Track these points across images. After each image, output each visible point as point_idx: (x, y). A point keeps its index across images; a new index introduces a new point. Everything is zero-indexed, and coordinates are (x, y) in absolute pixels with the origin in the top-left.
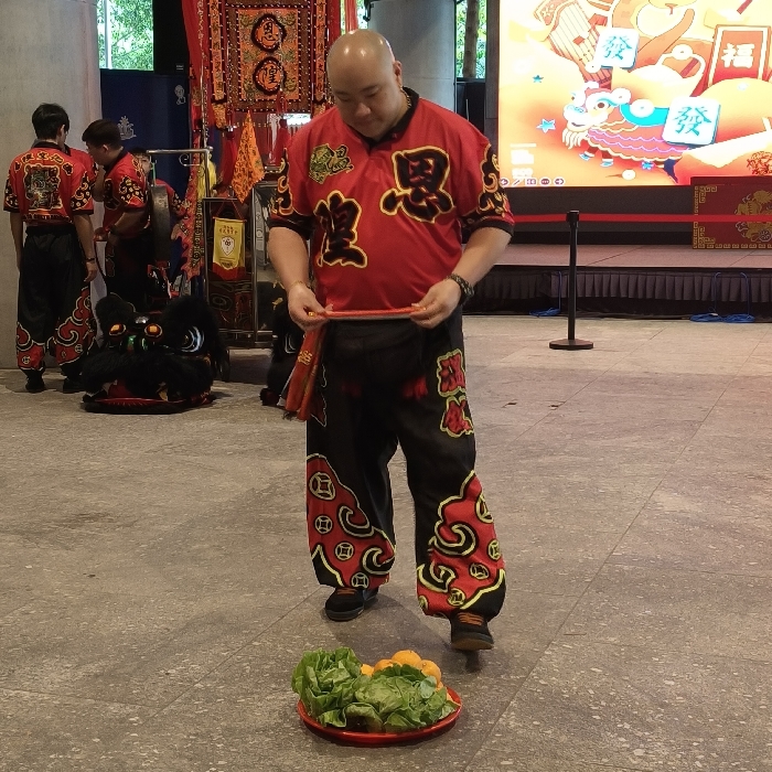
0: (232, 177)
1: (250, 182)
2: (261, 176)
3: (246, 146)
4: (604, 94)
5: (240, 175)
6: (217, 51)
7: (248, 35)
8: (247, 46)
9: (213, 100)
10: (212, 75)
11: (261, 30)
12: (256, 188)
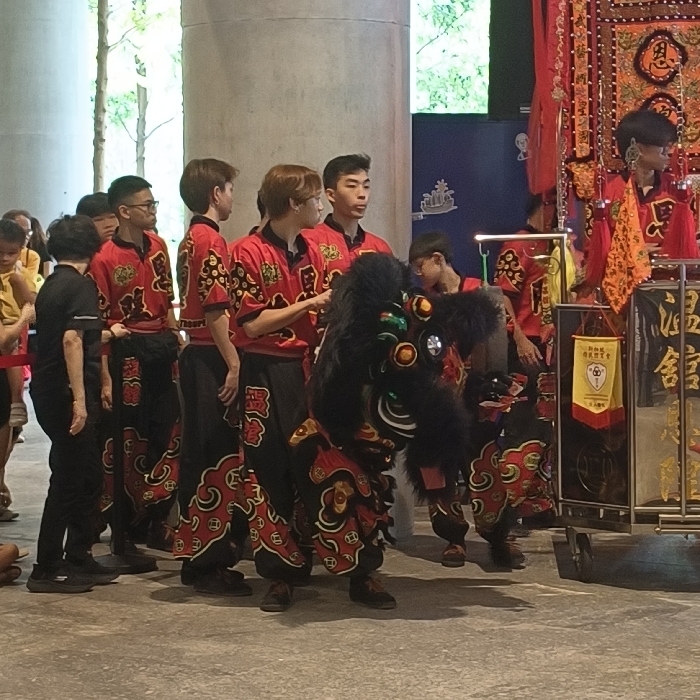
0: (604, 275)
1: (629, 283)
2: (646, 273)
3: (624, 229)
5: (614, 272)
6: (581, 87)
7: (629, 62)
8: (627, 78)
9: (573, 158)
10: (573, 121)
11: (649, 55)
12: (637, 291)
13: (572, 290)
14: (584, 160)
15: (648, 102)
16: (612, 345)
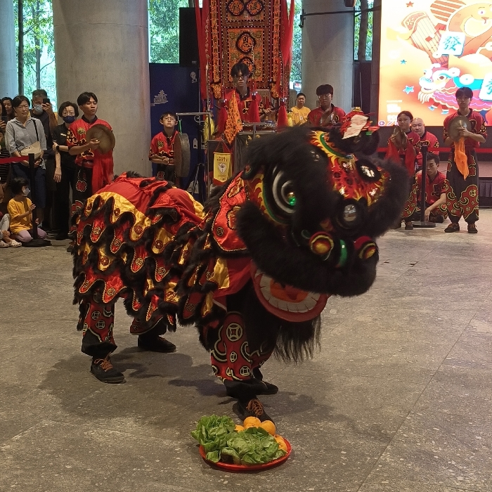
0: (225, 129)
1: (234, 132)
2: (241, 128)
3: (232, 111)
4: (444, 71)
5: (229, 128)
6: (216, 54)
8: (233, 50)
9: (213, 82)
10: (213, 67)
11: (242, 41)
12: (237, 135)
13: (214, 134)
14: (217, 83)
16: (228, 156)
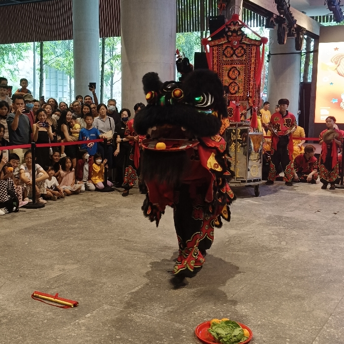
1: (225, 127)
2: (228, 125)
7: (227, 74)
8: (226, 78)
11: (231, 72)
12: (226, 129)
15: (231, 83)
